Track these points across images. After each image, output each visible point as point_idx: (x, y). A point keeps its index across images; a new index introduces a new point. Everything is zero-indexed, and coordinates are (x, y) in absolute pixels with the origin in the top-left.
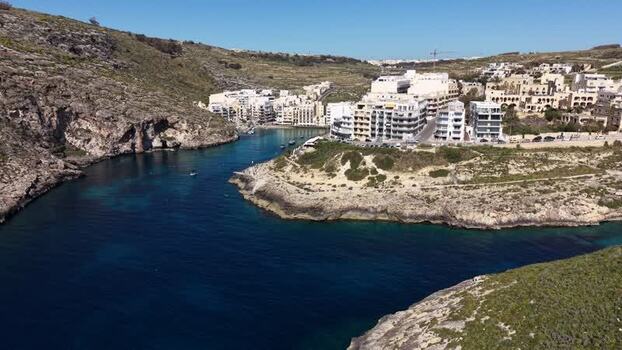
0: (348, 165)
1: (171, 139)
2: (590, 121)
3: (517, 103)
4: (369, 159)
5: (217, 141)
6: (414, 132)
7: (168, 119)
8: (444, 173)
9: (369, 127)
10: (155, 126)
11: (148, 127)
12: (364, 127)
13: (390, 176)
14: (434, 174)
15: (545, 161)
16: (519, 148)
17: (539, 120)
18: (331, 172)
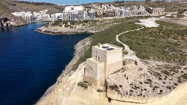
0: (64, 25)
1: (9, 24)
2: (111, 15)
3: (97, 12)
4: (69, 23)
5: (23, 24)
6: (77, 18)
7: (8, 18)
8: (85, 25)
9: (67, 17)
10: (4, 20)
11: (2, 20)
12: (65, 17)
13: (74, 26)
14: (83, 25)
15: (103, 22)
16: (98, 20)
17: (102, 15)
18: (61, 26)
